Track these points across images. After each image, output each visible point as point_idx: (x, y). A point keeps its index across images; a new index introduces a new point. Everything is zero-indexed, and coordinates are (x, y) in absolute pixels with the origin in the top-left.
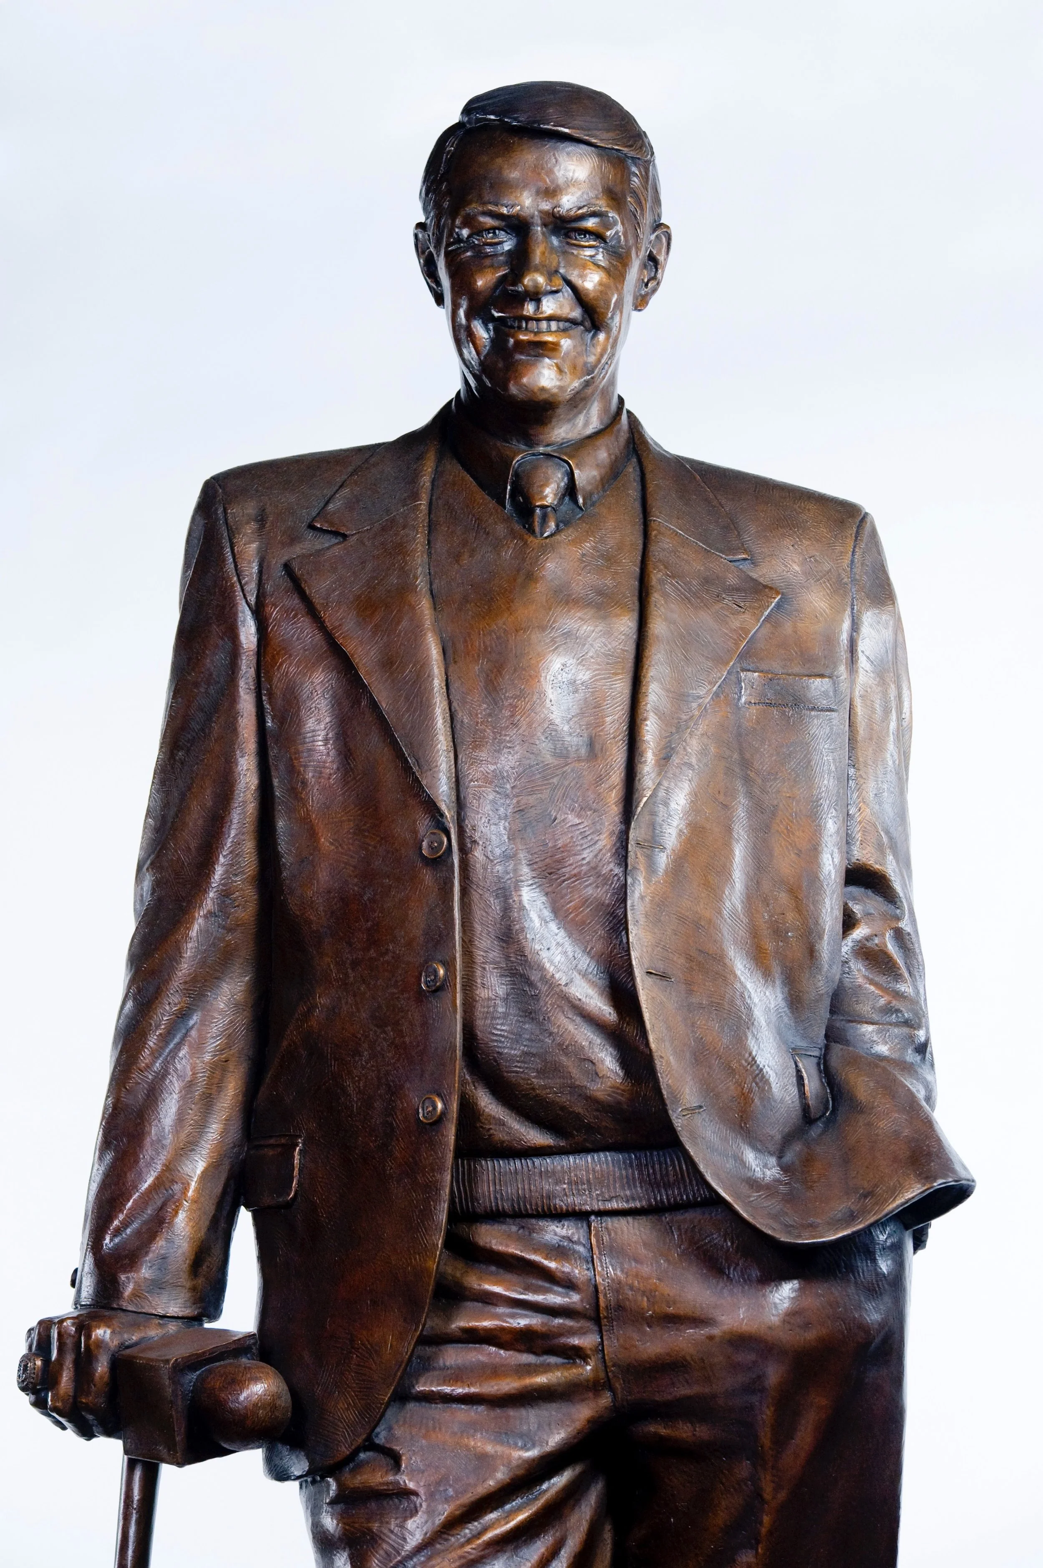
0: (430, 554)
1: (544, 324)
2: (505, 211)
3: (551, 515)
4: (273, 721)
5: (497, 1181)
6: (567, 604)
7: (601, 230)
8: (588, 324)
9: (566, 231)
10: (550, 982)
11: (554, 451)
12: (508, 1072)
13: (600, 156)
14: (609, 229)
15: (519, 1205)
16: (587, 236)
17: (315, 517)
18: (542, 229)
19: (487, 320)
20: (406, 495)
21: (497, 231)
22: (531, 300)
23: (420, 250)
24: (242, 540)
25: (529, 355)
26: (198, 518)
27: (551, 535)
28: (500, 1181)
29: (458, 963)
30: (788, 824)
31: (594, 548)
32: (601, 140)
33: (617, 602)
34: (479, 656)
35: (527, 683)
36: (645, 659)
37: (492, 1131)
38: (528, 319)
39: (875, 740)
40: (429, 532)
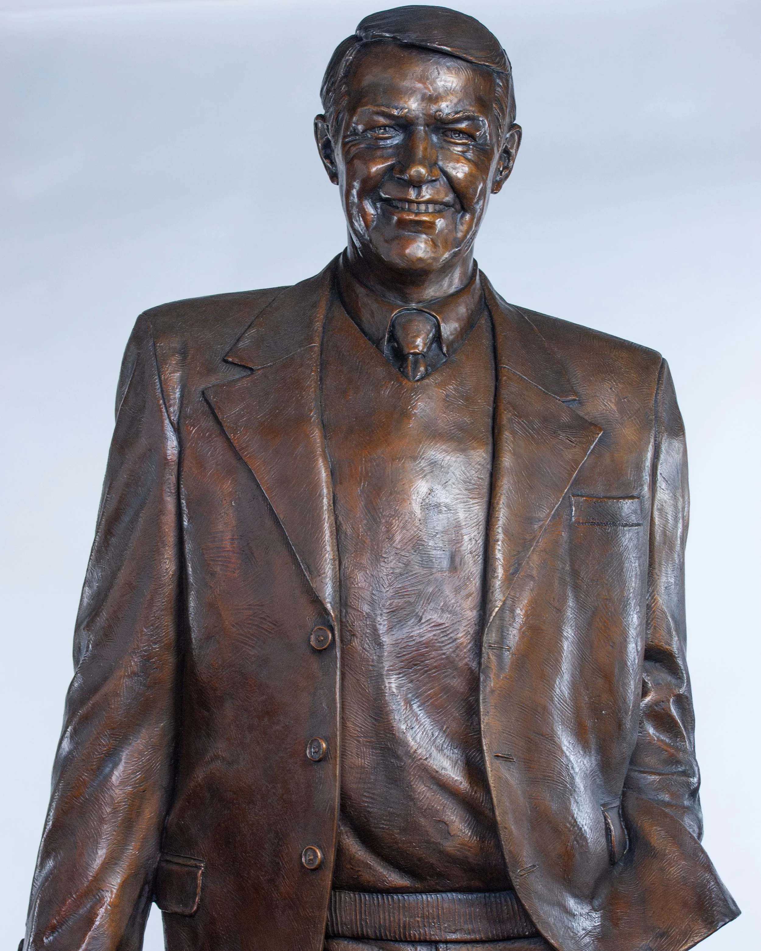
0: (321, 389)
1: (423, 207)
2: (395, 112)
3: (421, 361)
4: (188, 521)
5: (363, 911)
6: (434, 438)
7: (472, 131)
8: (458, 207)
9: (444, 130)
10: (411, 755)
11: (424, 307)
12: (376, 828)
13: (474, 70)
14: (478, 131)
15: (380, 931)
16: (461, 135)
17: (228, 352)
18: (425, 128)
19: (376, 199)
20: (303, 337)
21: (387, 128)
22: (414, 187)
23: (319, 136)
24: (167, 370)
25: (409, 231)
26: (133, 347)
27: (422, 378)
28: (365, 911)
29: (338, 740)
30: (605, 622)
31: (455, 389)
32: (476, 58)
33: (474, 437)
34: (361, 480)
35: (400, 505)
36: (497, 489)
37: (360, 873)
38: (411, 202)
39: (667, 544)
40: (321, 370)
